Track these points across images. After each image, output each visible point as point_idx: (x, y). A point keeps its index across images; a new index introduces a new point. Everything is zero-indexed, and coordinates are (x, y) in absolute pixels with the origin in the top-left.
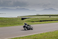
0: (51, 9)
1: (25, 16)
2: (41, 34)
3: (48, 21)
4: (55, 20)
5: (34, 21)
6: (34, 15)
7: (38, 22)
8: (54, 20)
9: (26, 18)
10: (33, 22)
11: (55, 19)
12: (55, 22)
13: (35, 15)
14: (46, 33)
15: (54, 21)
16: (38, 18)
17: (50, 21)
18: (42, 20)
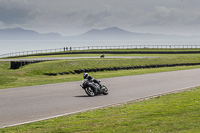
0: (114, 30)
1: (22, 54)
2: (79, 116)
3: (102, 70)
4: (128, 68)
5: (54, 72)
6: (53, 51)
7: (69, 76)
8: (124, 68)
9: (27, 63)
10: (51, 74)
11: (126, 65)
12: (127, 75)
13: (58, 51)
14: (97, 111)
15: (123, 71)
16: (67, 62)
17: (109, 69)
18: (82, 68)
